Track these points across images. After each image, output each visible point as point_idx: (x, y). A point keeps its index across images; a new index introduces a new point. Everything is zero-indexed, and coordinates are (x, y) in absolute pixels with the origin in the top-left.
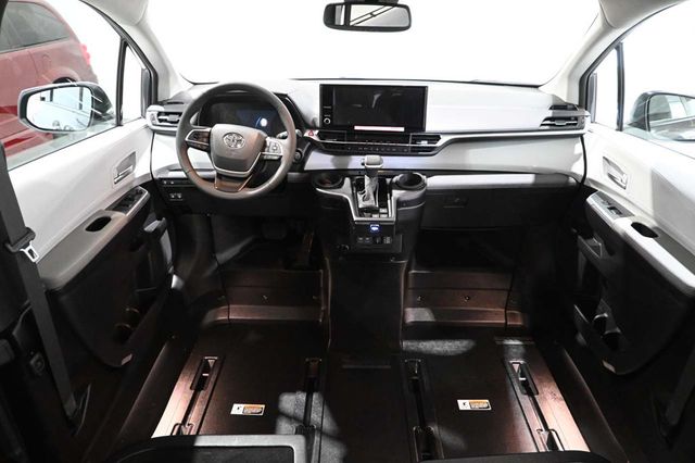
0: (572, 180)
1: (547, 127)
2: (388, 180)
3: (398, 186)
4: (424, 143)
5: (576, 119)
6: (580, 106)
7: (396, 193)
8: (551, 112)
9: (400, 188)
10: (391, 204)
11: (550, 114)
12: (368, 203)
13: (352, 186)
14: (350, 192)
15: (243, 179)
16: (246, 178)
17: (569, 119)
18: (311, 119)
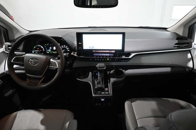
0: (187, 70)
1: (176, 48)
2: (108, 72)
3: (113, 76)
4: (124, 57)
5: (188, 43)
6: (188, 37)
7: (112, 80)
8: (177, 41)
9: (114, 77)
10: (110, 85)
11: (177, 42)
12: (99, 86)
13: (92, 76)
14: (92, 80)
15: (40, 79)
16: (42, 78)
17: (185, 44)
18: (74, 47)
